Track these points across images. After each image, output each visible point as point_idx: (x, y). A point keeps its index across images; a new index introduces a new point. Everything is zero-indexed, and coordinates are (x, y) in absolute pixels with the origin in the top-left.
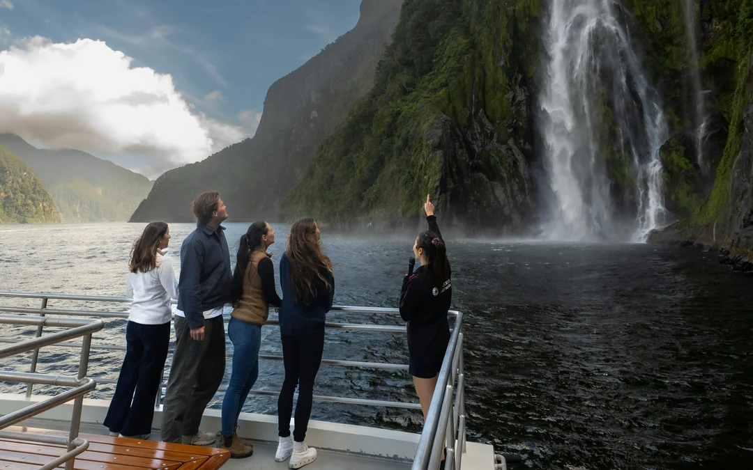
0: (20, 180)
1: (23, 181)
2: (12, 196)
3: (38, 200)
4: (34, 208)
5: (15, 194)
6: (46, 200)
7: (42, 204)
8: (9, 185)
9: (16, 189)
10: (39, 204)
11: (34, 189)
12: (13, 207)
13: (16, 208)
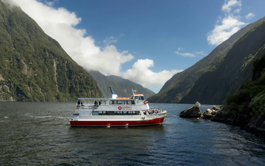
0: (79, 77)
1: (81, 78)
2: (74, 86)
3: (88, 88)
4: (86, 93)
5: (76, 85)
6: (93, 89)
7: (91, 91)
8: (73, 80)
9: (76, 82)
10: (89, 91)
11: (86, 83)
12: (75, 92)
13: (76, 93)
